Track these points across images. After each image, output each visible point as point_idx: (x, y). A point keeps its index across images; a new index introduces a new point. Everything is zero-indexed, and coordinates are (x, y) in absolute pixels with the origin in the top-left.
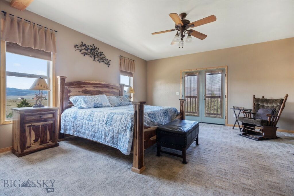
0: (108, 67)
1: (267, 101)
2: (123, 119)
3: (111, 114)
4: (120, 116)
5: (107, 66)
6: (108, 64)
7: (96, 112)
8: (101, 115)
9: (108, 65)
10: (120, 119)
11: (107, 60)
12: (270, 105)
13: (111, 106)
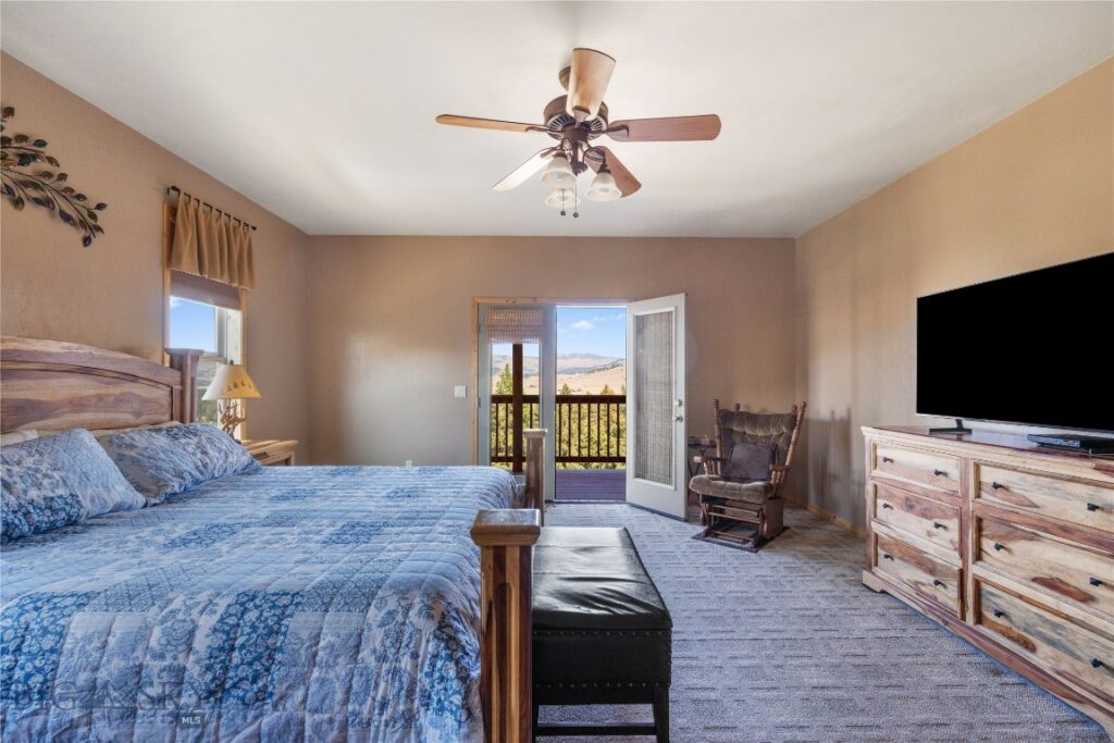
0: (87, 241)
1: (752, 419)
2: (376, 638)
3: (252, 616)
4: (344, 616)
5: (77, 235)
6: (83, 224)
7: (80, 606)
8: (148, 628)
9: (82, 233)
10: (352, 642)
11: (80, 197)
12: (760, 433)
13: (141, 499)
